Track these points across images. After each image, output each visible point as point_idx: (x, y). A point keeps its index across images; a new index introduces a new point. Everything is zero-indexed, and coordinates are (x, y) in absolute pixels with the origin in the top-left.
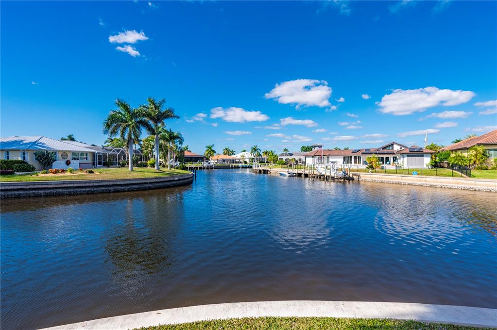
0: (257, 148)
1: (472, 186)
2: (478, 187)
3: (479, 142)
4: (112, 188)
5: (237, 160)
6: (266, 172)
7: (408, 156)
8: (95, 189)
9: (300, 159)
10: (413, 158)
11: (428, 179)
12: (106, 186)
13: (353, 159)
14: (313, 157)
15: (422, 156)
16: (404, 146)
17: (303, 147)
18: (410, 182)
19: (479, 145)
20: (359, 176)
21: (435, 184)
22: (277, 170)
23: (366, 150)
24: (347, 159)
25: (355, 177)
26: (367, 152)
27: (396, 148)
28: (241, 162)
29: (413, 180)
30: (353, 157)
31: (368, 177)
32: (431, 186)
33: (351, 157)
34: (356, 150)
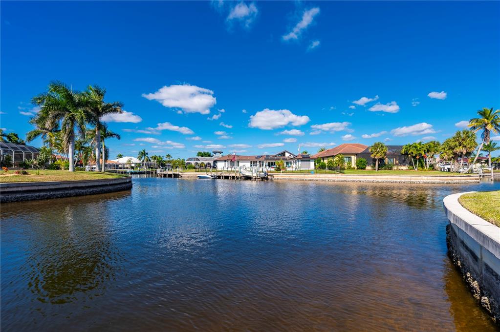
0: (146, 152)
1: (345, 179)
2: (349, 179)
3: (340, 152)
4: (72, 191)
5: (120, 166)
6: (176, 176)
7: (301, 161)
8: (52, 193)
9: (209, 164)
10: (305, 162)
11: (321, 176)
12: (66, 189)
13: (258, 163)
14: (225, 161)
15: (309, 161)
16: (292, 154)
17: (200, 153)
18: (309, 179)
19: (340, 154)
20: (272, 176)
21: (325, 179)
22: (189, 174)
23: (267, 156)
24: (253, 163)
25: (269, 177)
26: (268, 158)
27: (287, 155)
28: (127, 168)
29: (311, 177)
30: (258, 161)
31: (279, 176)
32: (323, 180)
33: (256, 162)
34: (258, 156)
